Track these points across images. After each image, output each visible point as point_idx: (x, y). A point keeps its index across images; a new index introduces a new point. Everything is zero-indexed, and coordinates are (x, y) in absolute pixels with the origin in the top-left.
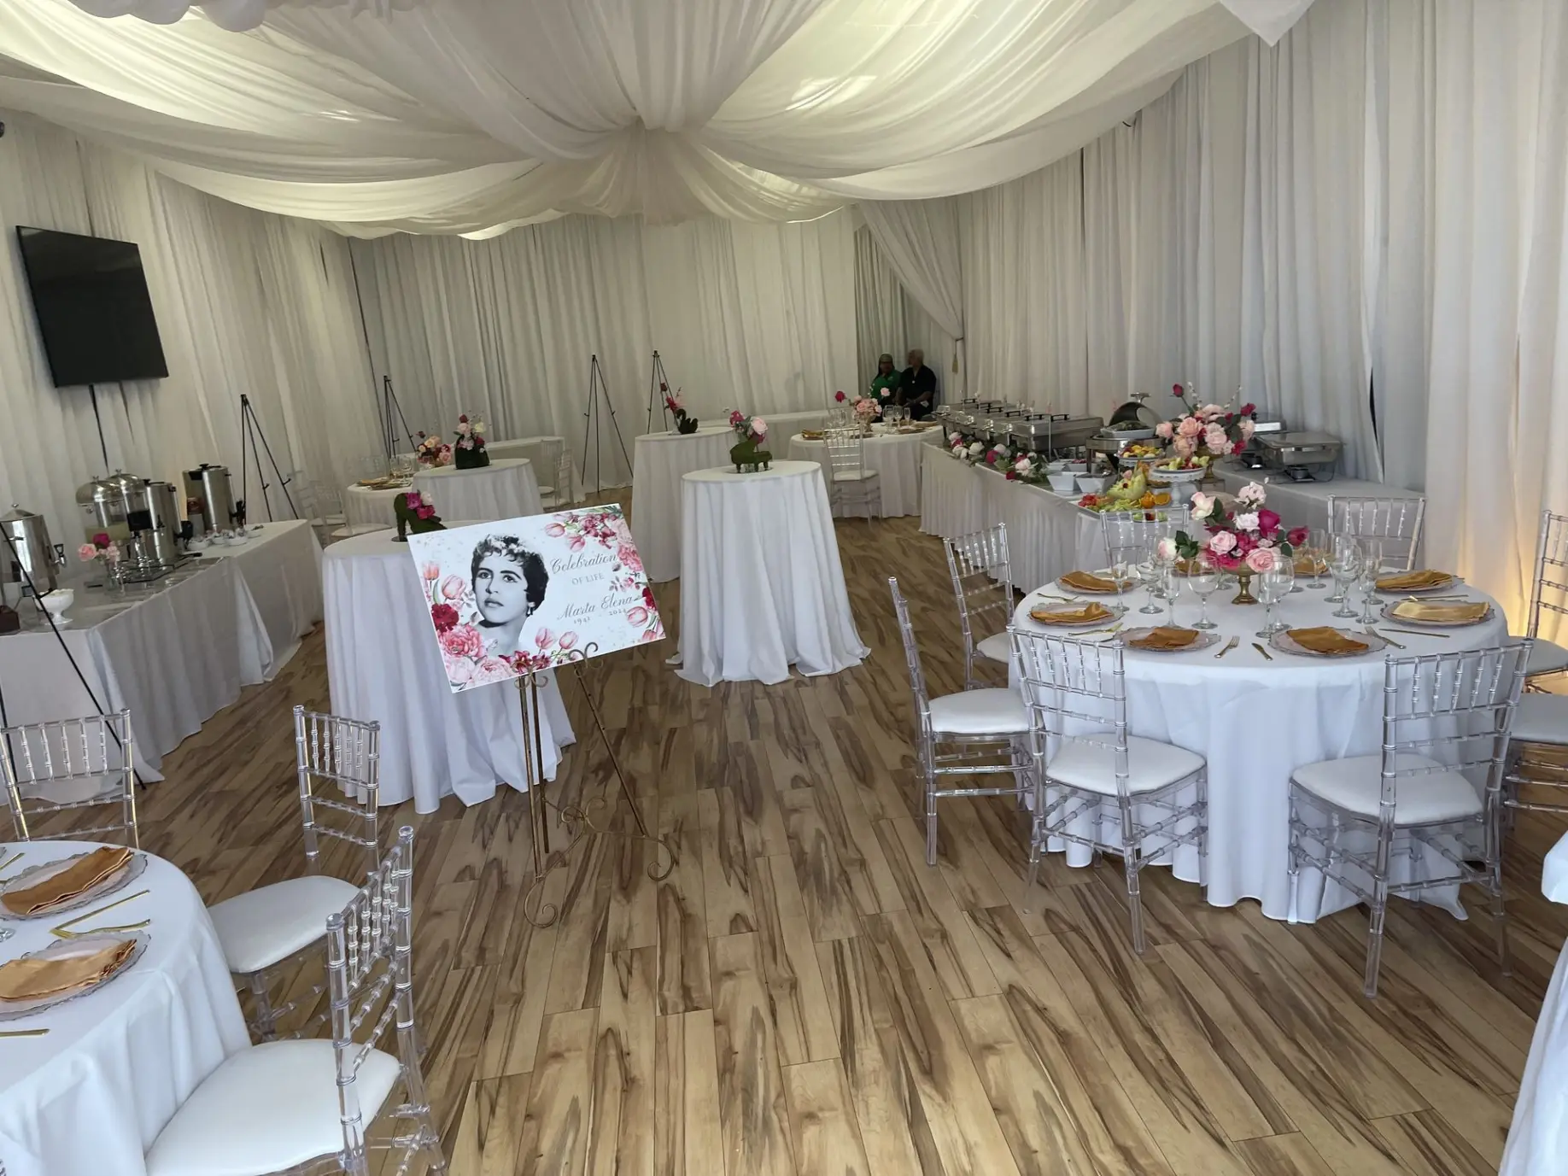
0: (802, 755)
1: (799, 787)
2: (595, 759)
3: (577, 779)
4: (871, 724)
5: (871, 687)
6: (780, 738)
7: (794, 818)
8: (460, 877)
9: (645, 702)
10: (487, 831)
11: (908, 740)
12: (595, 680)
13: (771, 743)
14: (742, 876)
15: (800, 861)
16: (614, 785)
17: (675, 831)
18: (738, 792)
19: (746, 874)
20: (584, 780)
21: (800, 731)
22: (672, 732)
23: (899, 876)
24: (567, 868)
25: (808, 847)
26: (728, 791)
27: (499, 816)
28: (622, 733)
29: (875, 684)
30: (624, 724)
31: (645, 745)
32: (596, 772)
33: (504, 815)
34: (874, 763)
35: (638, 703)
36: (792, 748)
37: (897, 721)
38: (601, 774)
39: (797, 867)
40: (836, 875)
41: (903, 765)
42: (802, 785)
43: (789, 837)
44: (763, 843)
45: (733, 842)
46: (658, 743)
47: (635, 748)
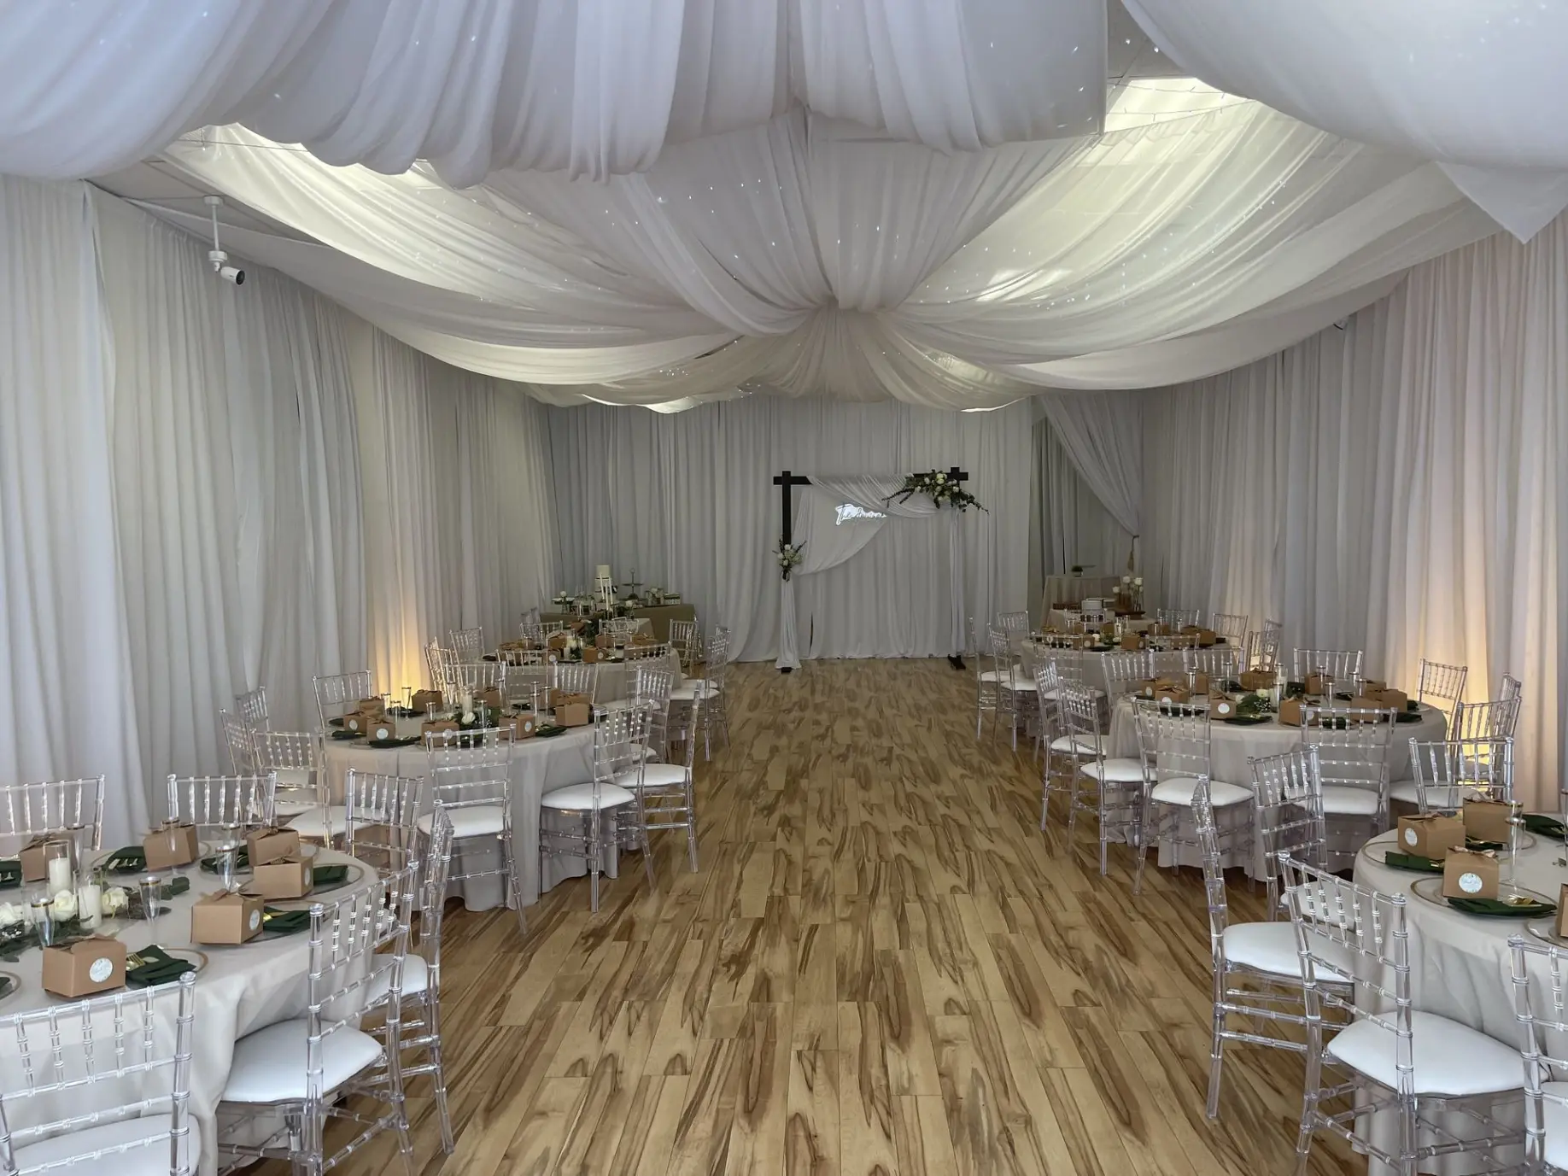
0: (957, 977)
1: (954, 1014)
2: (727, 952)
3: (707, 971)
4: (1037, 947)
5: (1036, 901)
6: (932, 950)
7: (947, 1050)
8: (571, 1071)
9: (786, 890)
10: (606, 1018)
11: (1081, 971)
12: (735, 861)
13: (921, 956)
14: (884, 1117)
15: (953, 1107)
16: (748, 982)
17: (810, 1049)
18: (883, 1009)
19: (889, 1113)
20: (715, 972)
21: (955, 945)
22: (813, 929)
23: (1072, 1144)
24: (687, 1077)
25: (962, 1091)
26: (872, 1007)
27: (621, 1003)
28: (759, 923)
29: (1041, 898)
30: (761, 913)
31: (783, 939)
32: (727, 965)
33: (626, 1003)
34: (1042, 997)
35: (778, 891)
36: (946, 965)
37: (1069, 948)
38: (733, 969)
39: (949, 1116)
40: (996, 1132)
41: (1076, 1002)
42: (957, 1011)
43: (940, 1075)
44: (910, 1078)
45: (875, 1071)
46: (797, 941)
47: (772, 943)
